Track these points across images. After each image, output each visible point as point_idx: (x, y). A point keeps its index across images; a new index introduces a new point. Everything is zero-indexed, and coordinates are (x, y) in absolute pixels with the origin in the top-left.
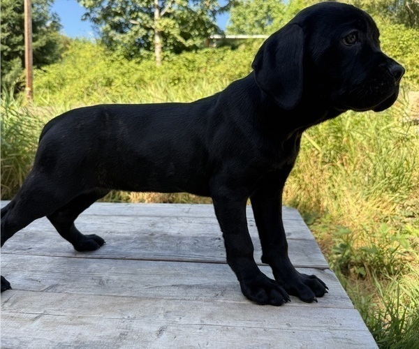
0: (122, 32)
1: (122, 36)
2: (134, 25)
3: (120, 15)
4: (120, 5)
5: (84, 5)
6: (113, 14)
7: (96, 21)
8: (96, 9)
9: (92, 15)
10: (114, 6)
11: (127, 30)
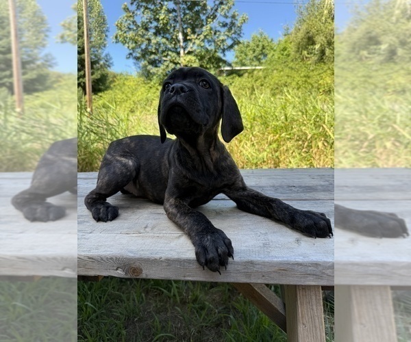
0: (156, 66)
1: (157, 69)
2: (165, 61)
3: (155, 53)
4: (154, 46)
5: (128, 47)
6: (149, 53)
7: (137, 59)
8: (137, 50)
9: (134, 55)
10: (150, 47)
11: (160, 65)
